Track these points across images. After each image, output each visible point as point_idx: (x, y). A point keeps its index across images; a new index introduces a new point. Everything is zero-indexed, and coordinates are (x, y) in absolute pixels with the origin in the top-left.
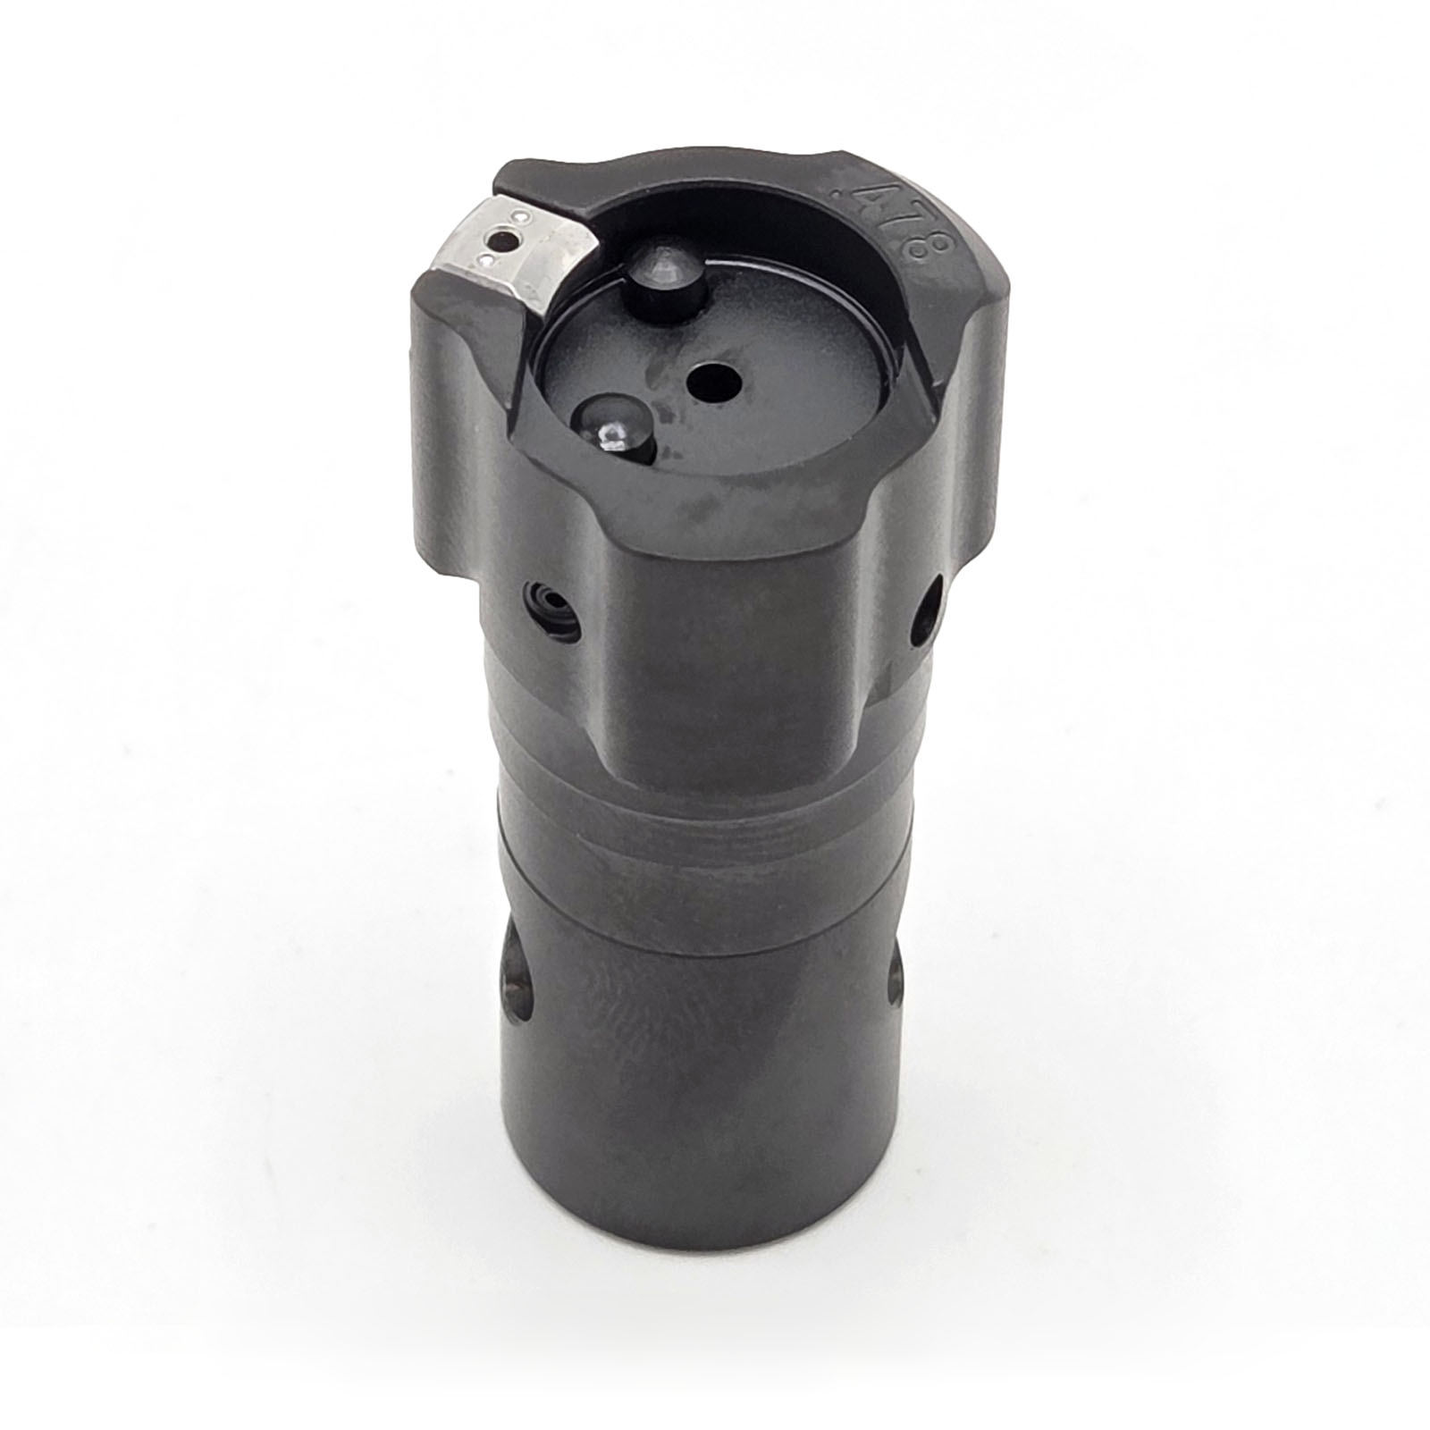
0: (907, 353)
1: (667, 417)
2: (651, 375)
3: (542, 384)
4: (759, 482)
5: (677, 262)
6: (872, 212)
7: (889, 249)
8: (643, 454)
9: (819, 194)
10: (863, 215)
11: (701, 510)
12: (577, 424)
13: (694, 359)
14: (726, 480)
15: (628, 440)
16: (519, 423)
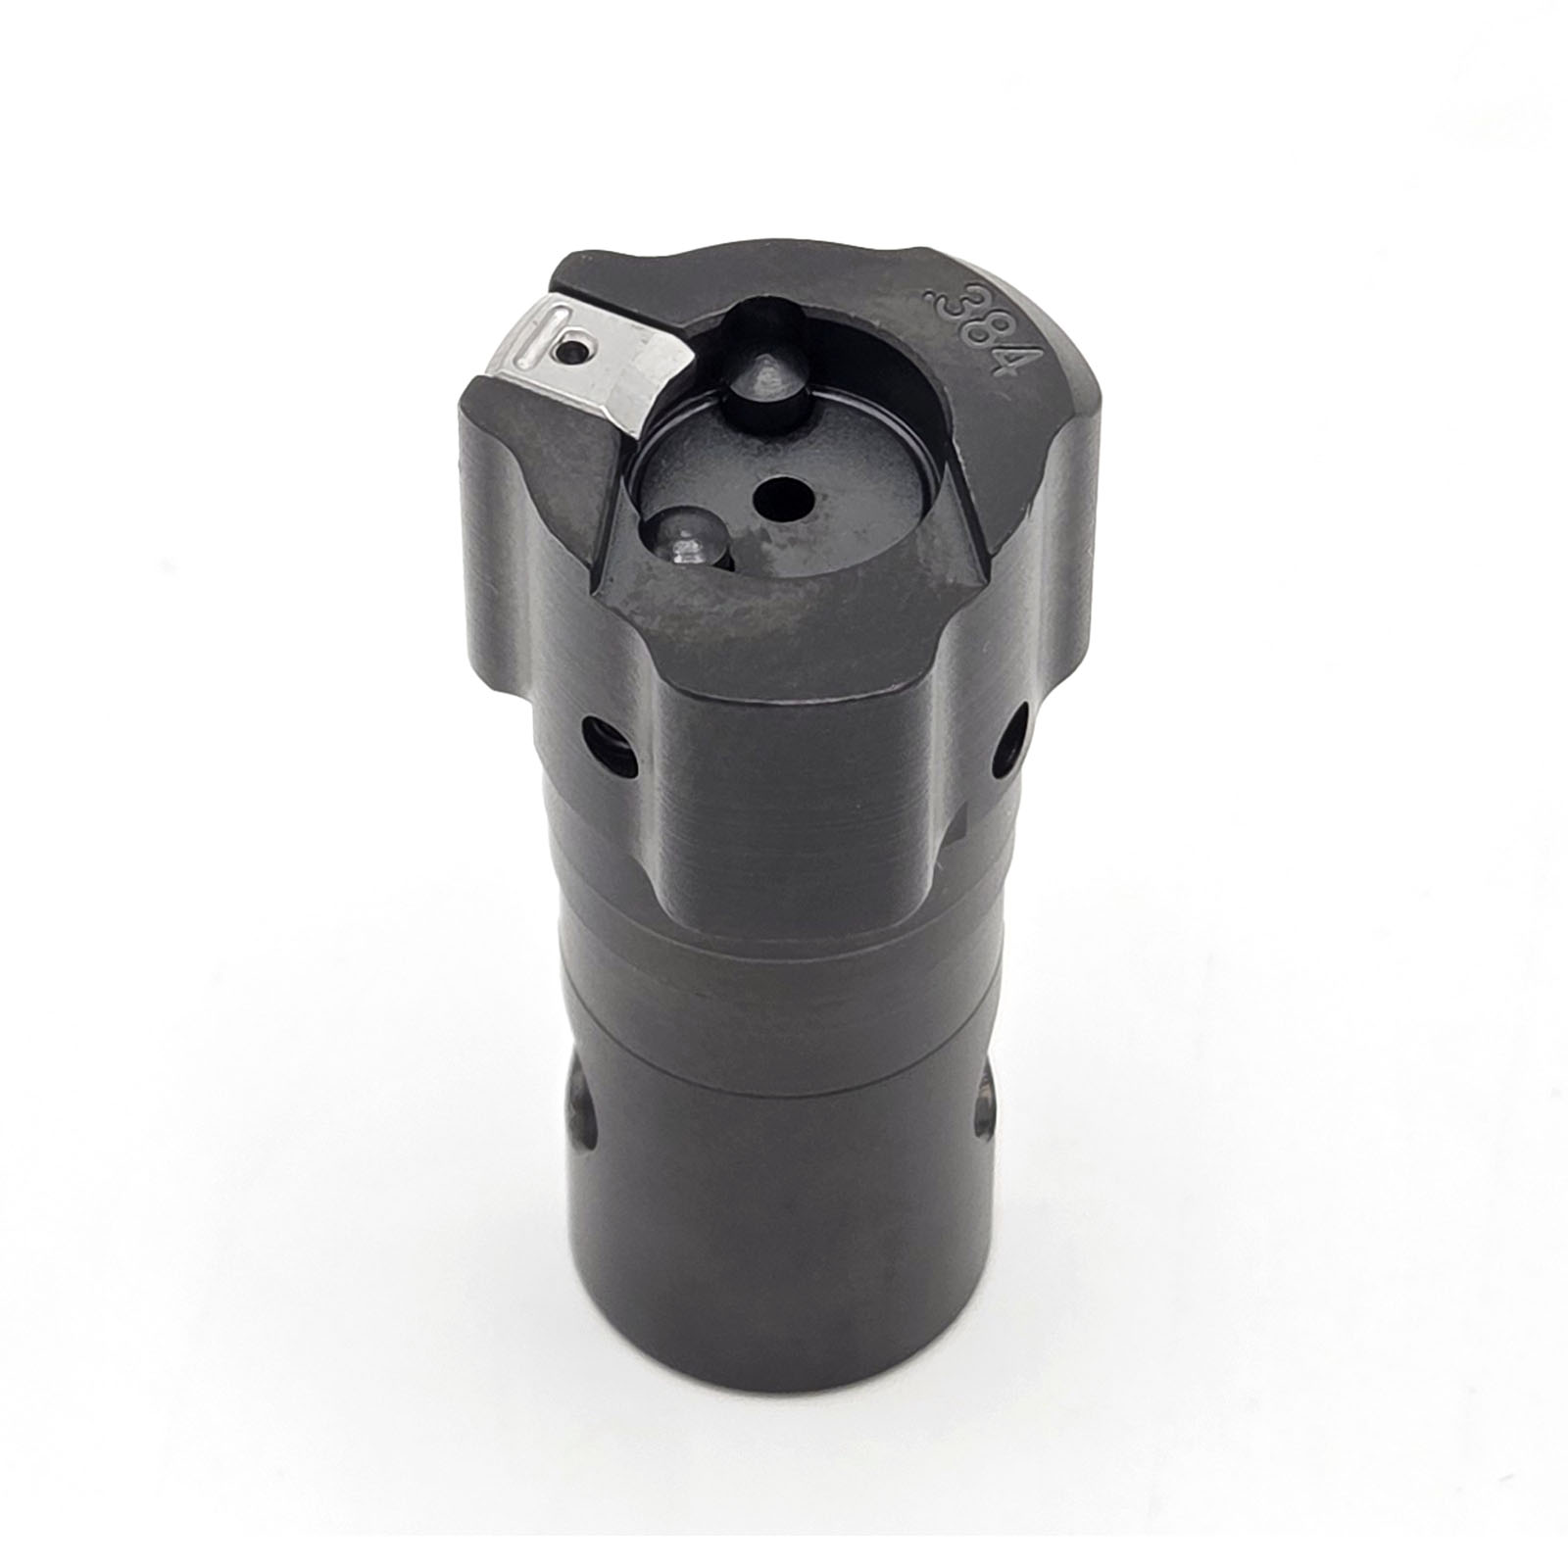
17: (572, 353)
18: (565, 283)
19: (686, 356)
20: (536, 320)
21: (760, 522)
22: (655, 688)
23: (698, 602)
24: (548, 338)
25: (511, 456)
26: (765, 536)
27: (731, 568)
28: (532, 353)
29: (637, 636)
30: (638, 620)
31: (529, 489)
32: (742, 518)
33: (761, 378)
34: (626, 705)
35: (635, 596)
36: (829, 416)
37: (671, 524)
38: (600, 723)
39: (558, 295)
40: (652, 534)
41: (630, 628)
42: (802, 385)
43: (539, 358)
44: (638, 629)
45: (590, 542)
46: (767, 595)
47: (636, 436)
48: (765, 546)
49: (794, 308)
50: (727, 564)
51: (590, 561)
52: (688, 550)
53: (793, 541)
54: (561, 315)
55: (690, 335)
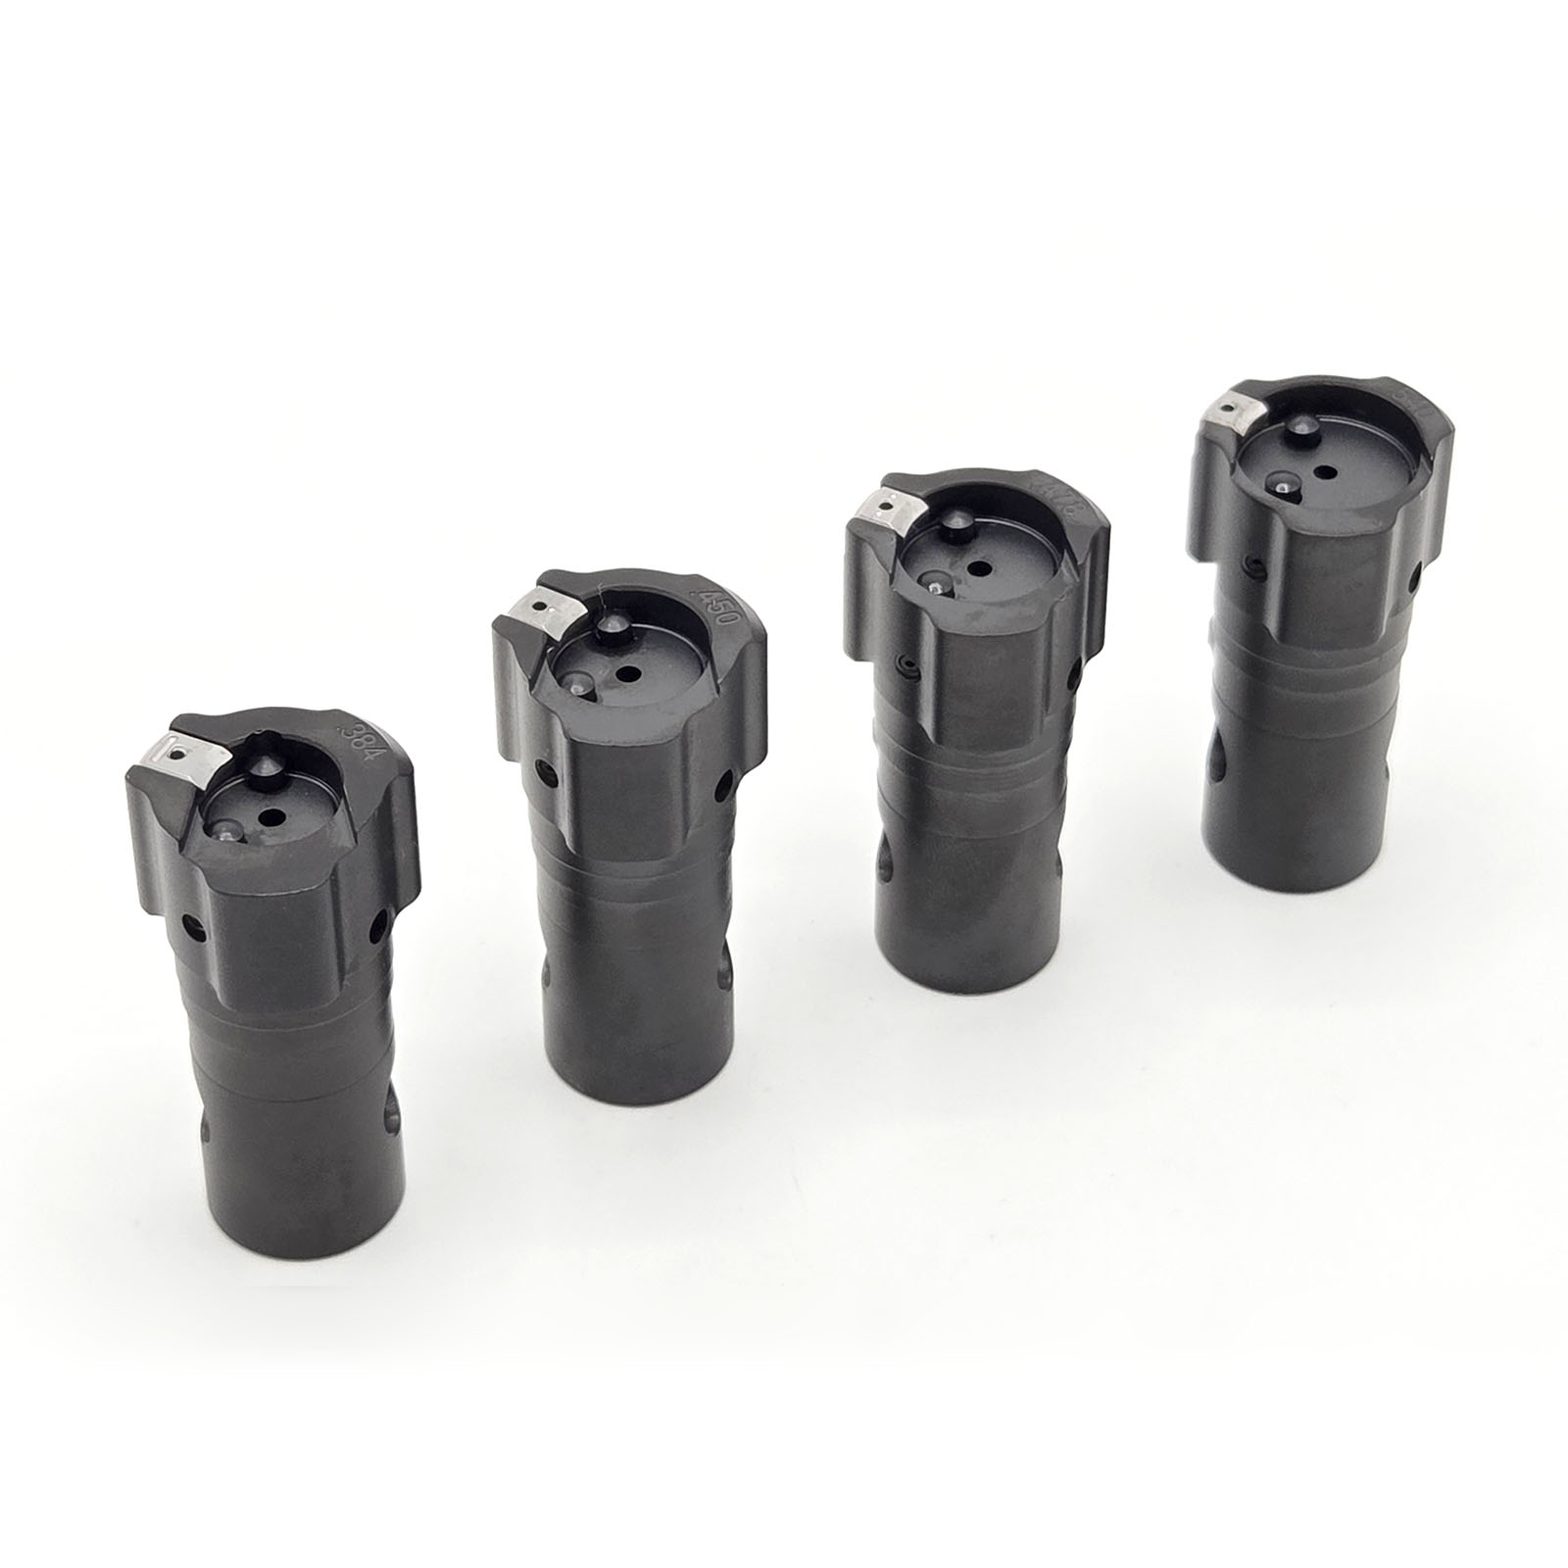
0: (1066, 554)
1: (959, 582)
2: (952, 565)
3: (903, 564)
4: (1002, 604)
5: (963, 518)
6: (1050, 495)
7: (1058, 509)
8: (950, 594)
9: (1025, 487)
10: (1046, 495)
11: (977, 616)
12: (919, 581)
13: (970, 559)
14: (985, 604)
15: (943, 589)
16: (895, 581)
17: (177, 755)
18: (177, 727)
19: (229, 756)
20: (162, 743)
21: (261, 827)
22: (208, 892)
23: (228, 856)
24: (168, 748)
25: (146, 797)
26: (262, 832)
27: (246, 842)
28: (159, 755)
29: (200, 871)
30: (200, 864)
31: (155, 812)
32: (251, 823)
33: (265, 766)
34: (197, 906)
35: (198, 854)
36: (294, 783)
37: (217, 827)
38: (190, 917)
39: (172, 732)
40: (208, 830)
41: (198, 868)
42: (281, 769)
43: (163, 756)
44: (200, 867)
45: (179, 830)
46: (258, 852)
47: (204, 789)
48: (262, 837)
49: (279, 735)
50: (243, 840)
51: (178, 837)
52: (226, 836)
53: (274, 835)
54: (173, 740)
55: (230, 747)
